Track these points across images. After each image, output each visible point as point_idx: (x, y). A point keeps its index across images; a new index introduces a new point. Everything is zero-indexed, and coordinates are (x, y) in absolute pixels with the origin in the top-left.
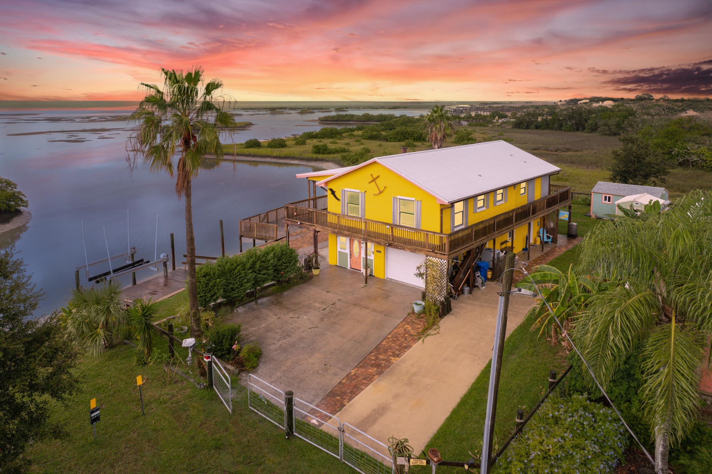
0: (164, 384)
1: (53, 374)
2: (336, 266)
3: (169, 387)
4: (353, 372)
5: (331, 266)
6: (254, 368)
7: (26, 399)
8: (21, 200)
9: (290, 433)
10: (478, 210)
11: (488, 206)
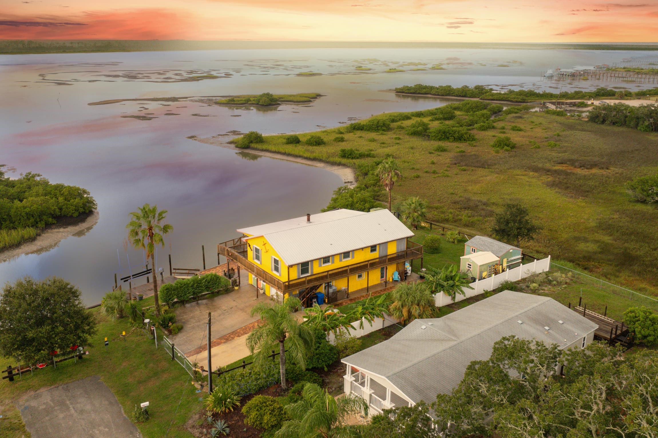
0: (137, 336)
1: (89, 329)
2: (252, 285)
3: (139, 337)
4: (215, 340)
5: (250, 284)
6: (176, 334)
7: (82, 335)
8: (94, 204)
9: (173, 358)
10: (323, 265)
11: (333, 262)
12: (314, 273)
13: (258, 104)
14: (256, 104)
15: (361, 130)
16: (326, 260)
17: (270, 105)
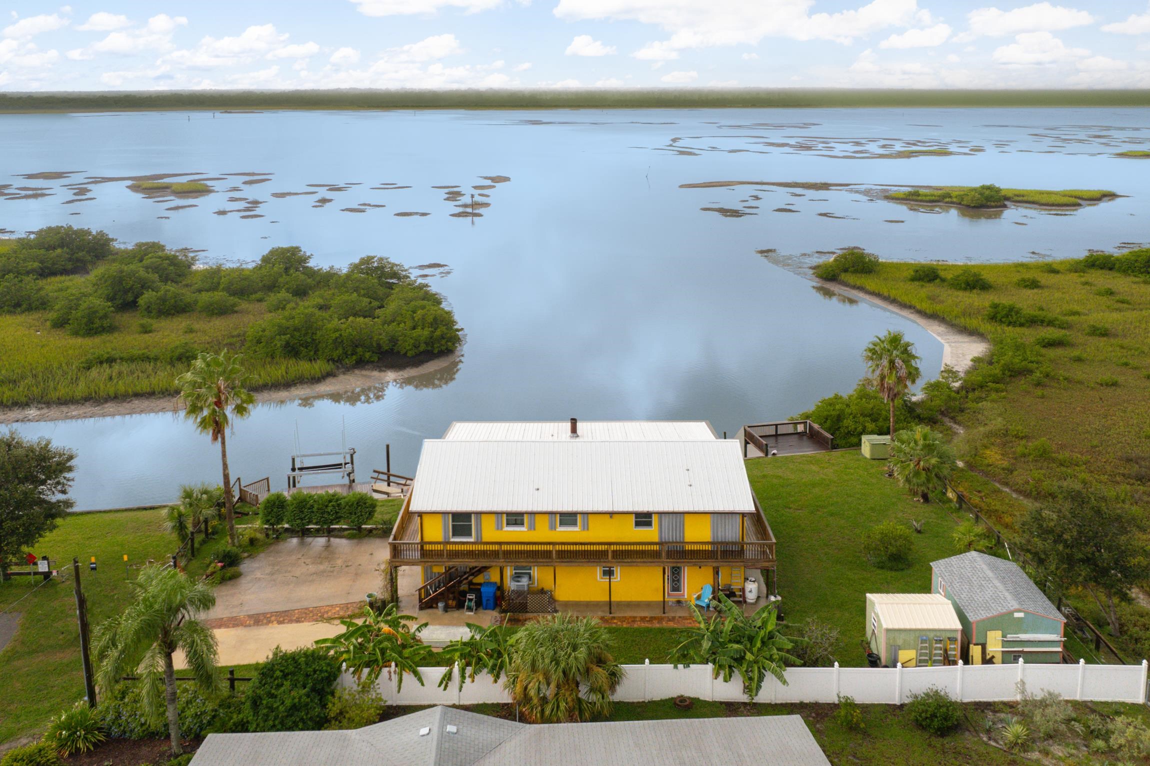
10: (506, 529)
11: (532, 527)
12: (484, 540)
13: (960, 204)
14: (957, 204)
15: (1111, 269)
16: (515, 518)
17: (981, 206)
